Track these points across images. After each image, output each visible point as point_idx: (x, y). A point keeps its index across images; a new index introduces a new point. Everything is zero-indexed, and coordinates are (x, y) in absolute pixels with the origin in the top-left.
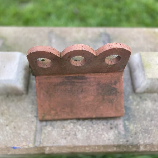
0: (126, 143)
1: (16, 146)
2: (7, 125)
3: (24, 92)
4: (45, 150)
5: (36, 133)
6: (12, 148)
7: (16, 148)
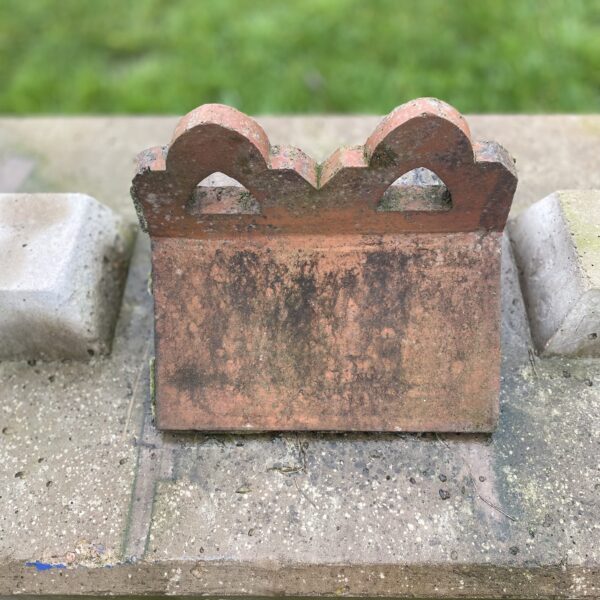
0: (509, 558)
1: (46, 559)
2: (19, 474)
3: (96, 347)
4: (166, 580)
5: (131, 507)
6: (30, 564)
7: (48, 567)
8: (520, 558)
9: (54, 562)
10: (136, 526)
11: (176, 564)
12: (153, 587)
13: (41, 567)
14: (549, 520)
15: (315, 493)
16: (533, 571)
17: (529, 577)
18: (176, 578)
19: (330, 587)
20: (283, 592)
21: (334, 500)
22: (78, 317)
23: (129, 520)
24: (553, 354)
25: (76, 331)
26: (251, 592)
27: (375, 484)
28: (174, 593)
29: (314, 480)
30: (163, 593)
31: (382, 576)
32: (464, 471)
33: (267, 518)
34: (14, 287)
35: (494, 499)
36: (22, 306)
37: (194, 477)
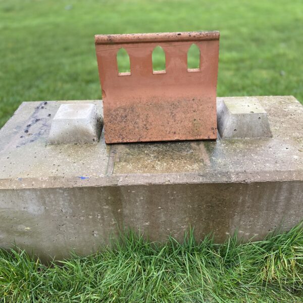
0: (213, 171)
1: (84, 176)
2: (74, 163)
3: (95, 139)
4: (118, 181)
5: (108, 167)
6: (79, 178)
7: (85, 178)
8: (217, 172)
9: (86, 177)
10: (109, 170)
11: (121, 176)
12: (115, 183)
13: (83, 178)
14: (225, 165)
15: (159, 163)
16: (220, 174)
17: (219, 176)
18: (121, 180)
19: (164, 181)
20: (151, 183)
21: (165, 164)
22: (92, 128)
23: (107, 169)
24: (225, 137)
25: (91, 133)
26: (142, 183)
27: (176, 161)
28: (120, 185)
29: (159, 161)
30: (117, 185)
31: (179, 177)
32: (201, 158)
33: (146, 167)
34: (75, 118)
35: (209, 162)
36: (77, 124)
37: (125, 161)
